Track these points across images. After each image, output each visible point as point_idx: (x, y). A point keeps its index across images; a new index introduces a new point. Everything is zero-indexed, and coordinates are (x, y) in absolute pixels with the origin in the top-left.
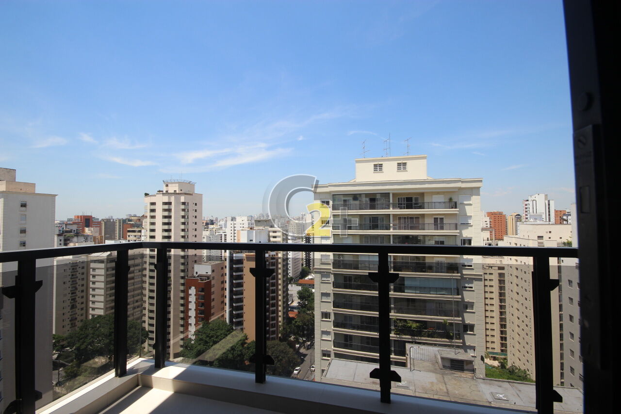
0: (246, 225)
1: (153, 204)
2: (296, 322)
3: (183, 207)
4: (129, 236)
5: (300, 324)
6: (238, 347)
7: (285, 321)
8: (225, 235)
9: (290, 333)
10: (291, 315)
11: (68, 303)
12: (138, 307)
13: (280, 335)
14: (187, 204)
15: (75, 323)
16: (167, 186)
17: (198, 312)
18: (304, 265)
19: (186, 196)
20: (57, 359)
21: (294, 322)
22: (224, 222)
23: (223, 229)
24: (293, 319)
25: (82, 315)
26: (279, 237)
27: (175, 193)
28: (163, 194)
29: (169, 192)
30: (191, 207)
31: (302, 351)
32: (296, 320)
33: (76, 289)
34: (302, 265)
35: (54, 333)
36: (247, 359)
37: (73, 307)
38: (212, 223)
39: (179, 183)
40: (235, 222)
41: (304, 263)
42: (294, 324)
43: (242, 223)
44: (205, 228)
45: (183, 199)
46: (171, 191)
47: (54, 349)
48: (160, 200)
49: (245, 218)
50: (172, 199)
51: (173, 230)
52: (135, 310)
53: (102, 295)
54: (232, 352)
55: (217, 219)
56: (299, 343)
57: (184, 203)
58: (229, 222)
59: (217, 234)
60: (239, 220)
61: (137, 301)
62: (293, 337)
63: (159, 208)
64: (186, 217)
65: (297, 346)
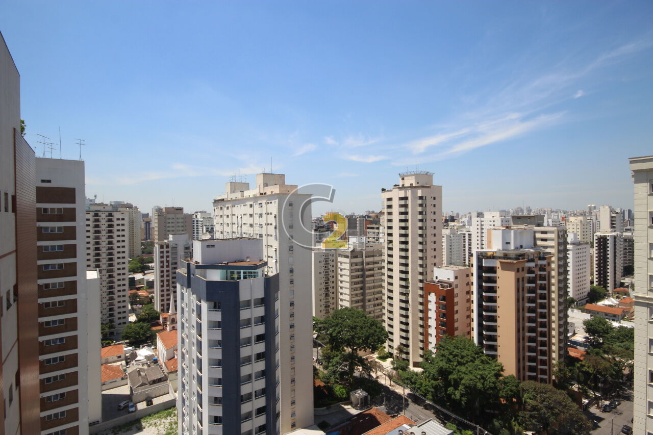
0: (498, 223)
1: (390, 199)
2: (583, 366)
3: (420, 202)
4: (369, 233)
5: (591, 370)
6: (490, 378)
7: (562, 360)
8: (470, 235)
9: (572, 378)
10: (573, 353)
11: (323, 291)
12: (378, 305)
13: (553, 377)
14: (424, 198)
15: (328, 310)
16: (403, 179)
17: (439, 322)
18: (595, 283)
19: (423, 189)
20: (316, 338)
21: (578, 365)
22: (467, 219)
23: (467, 227)
24: (577, 360)
25: (333, 304)
26: (552, 240)
27: (411, 187)
28: (399, 188)
29: (405, 186)
30: (429, 202)
31: (593, 410)
32: (583, 363)
33: (329, 279)
34: (592, 282)
35: (314, 315)
36: (502, 397)
37: (327, 295)
38: (453, 219)
39: (416, 175)
40: (482, 219)
41: (595, 280)
42: (578, 368)
43: (492, 219)
44: (444, 226)
45: (420, 193)
46: (407, 184)
47: (314, 329)
48: (397, 194)
49: (497, 214)
50: (409, 194)
51: (410, 228)
52: (376, 308)
53: (348, 288)
54: (482, 381)
55: (458, 215)
56: (587, 397)
57: (421, 198)
58: (475, 220)
59: (459, 233)
60: (488, 216)
61: (377, 299)
62: (577, 385)
63: (396, 203)
64: (424, 213)
65: (585, 401)
